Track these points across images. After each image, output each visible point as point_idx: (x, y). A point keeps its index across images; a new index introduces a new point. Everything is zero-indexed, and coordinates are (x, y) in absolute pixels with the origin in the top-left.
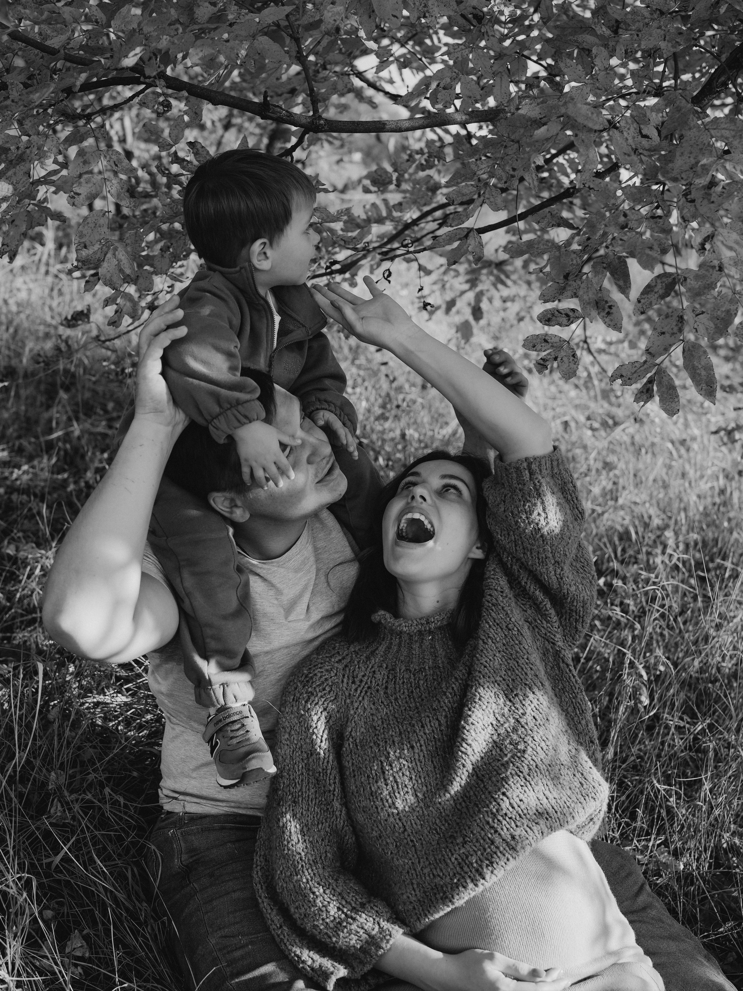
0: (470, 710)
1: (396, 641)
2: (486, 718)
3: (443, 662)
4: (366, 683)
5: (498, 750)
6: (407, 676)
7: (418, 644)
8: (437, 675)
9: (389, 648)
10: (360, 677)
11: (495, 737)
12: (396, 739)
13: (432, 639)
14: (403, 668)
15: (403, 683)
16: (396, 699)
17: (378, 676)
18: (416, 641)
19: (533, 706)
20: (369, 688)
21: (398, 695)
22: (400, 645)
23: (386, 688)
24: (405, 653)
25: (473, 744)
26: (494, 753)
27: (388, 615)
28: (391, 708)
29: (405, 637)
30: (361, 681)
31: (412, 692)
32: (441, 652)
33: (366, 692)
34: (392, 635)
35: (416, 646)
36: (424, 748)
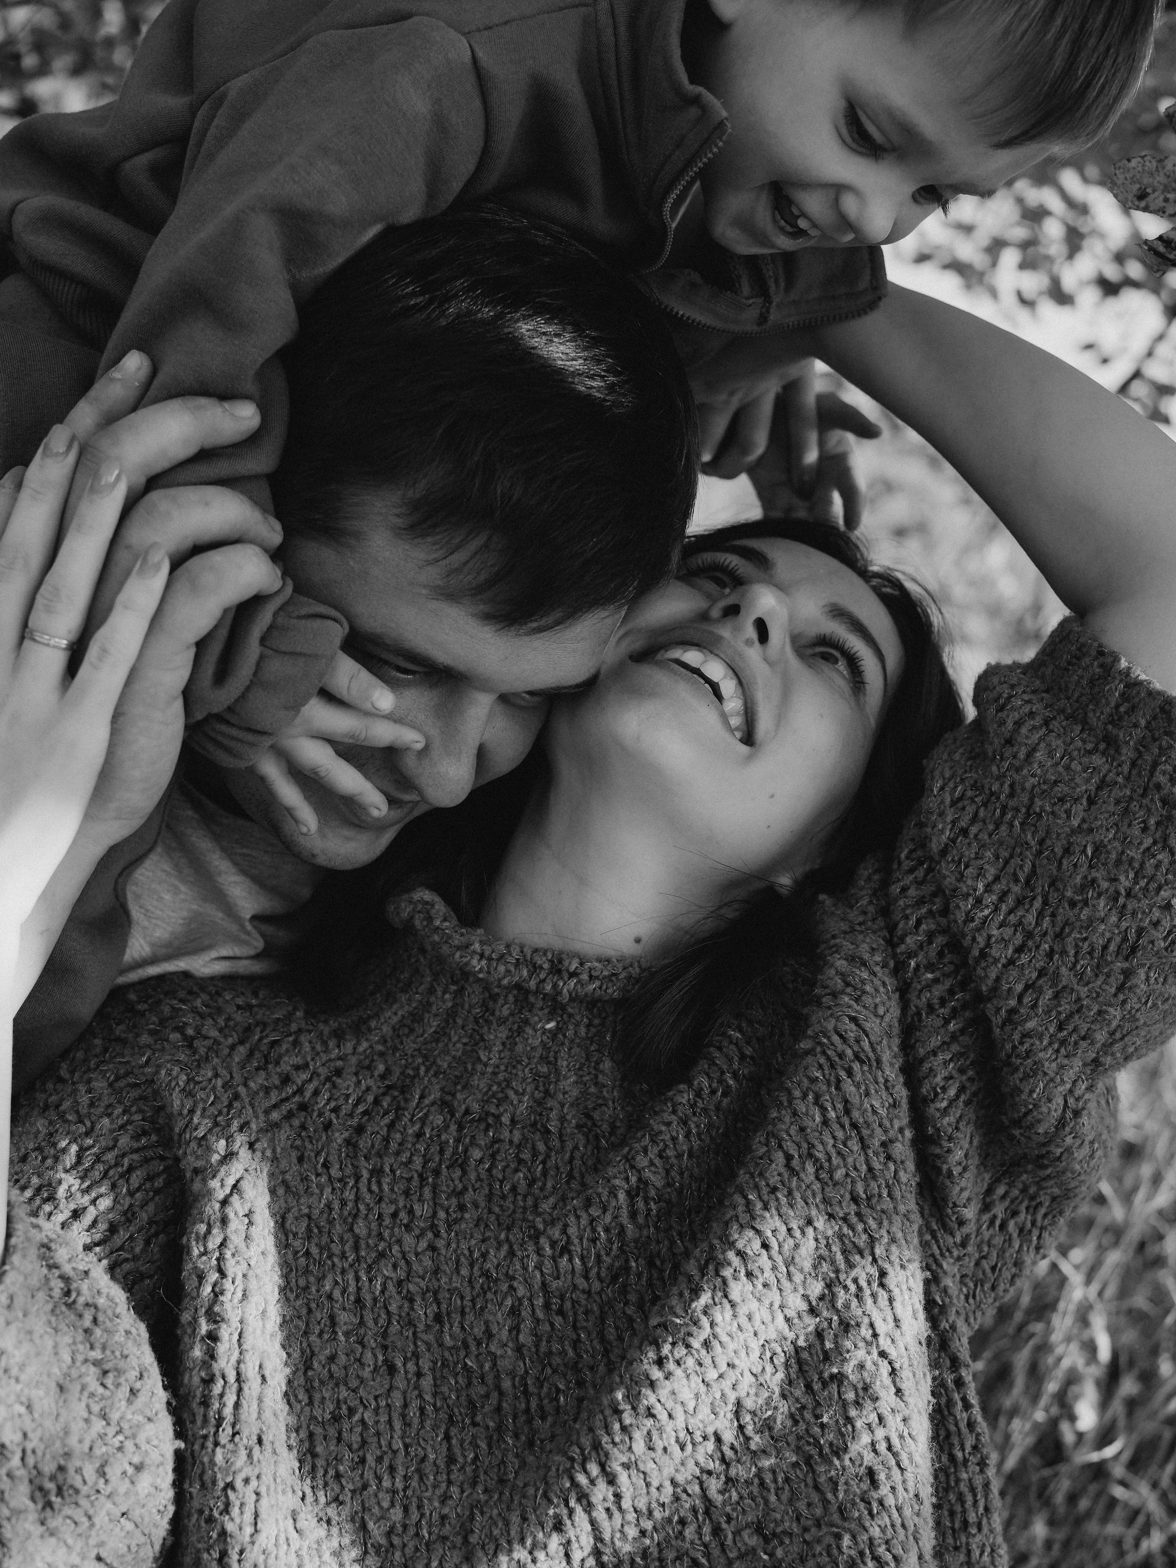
0: (660, 1362)
1: (445, 1002)
2: (705, 1411)
3: (562, 1119)
4: (300, 1091)
5: (707, 1530)
6: (439, 1120)
7: (503, 1033)
8: (535, 1154)
9: (416, 1017)
10: (285, 1066)
11: (714, 1486)
12: (343, 1317)
13: (554, 1034)
14: (435, 1094)
15: (419, 1135)
16: (377, 1172)
17: (347, 1083)
18: (502, 1021)
19: (880, 1433)
20: (303, 1107)
21: (388, 1161)
22: (451, 1015)
23: (360, 1130)
24: (457, 1050)
25: (623, 1478)
26: (689, 1532)
27: (440, 907)
28: (349, 1195)
29: (474, 996)
30: (286, 1080)
31: (437, 1172)
32: (569, 1083)
33: (289, 1116)
34: (436, 976)
35: (497, 1035)
36: (427, 1383)
